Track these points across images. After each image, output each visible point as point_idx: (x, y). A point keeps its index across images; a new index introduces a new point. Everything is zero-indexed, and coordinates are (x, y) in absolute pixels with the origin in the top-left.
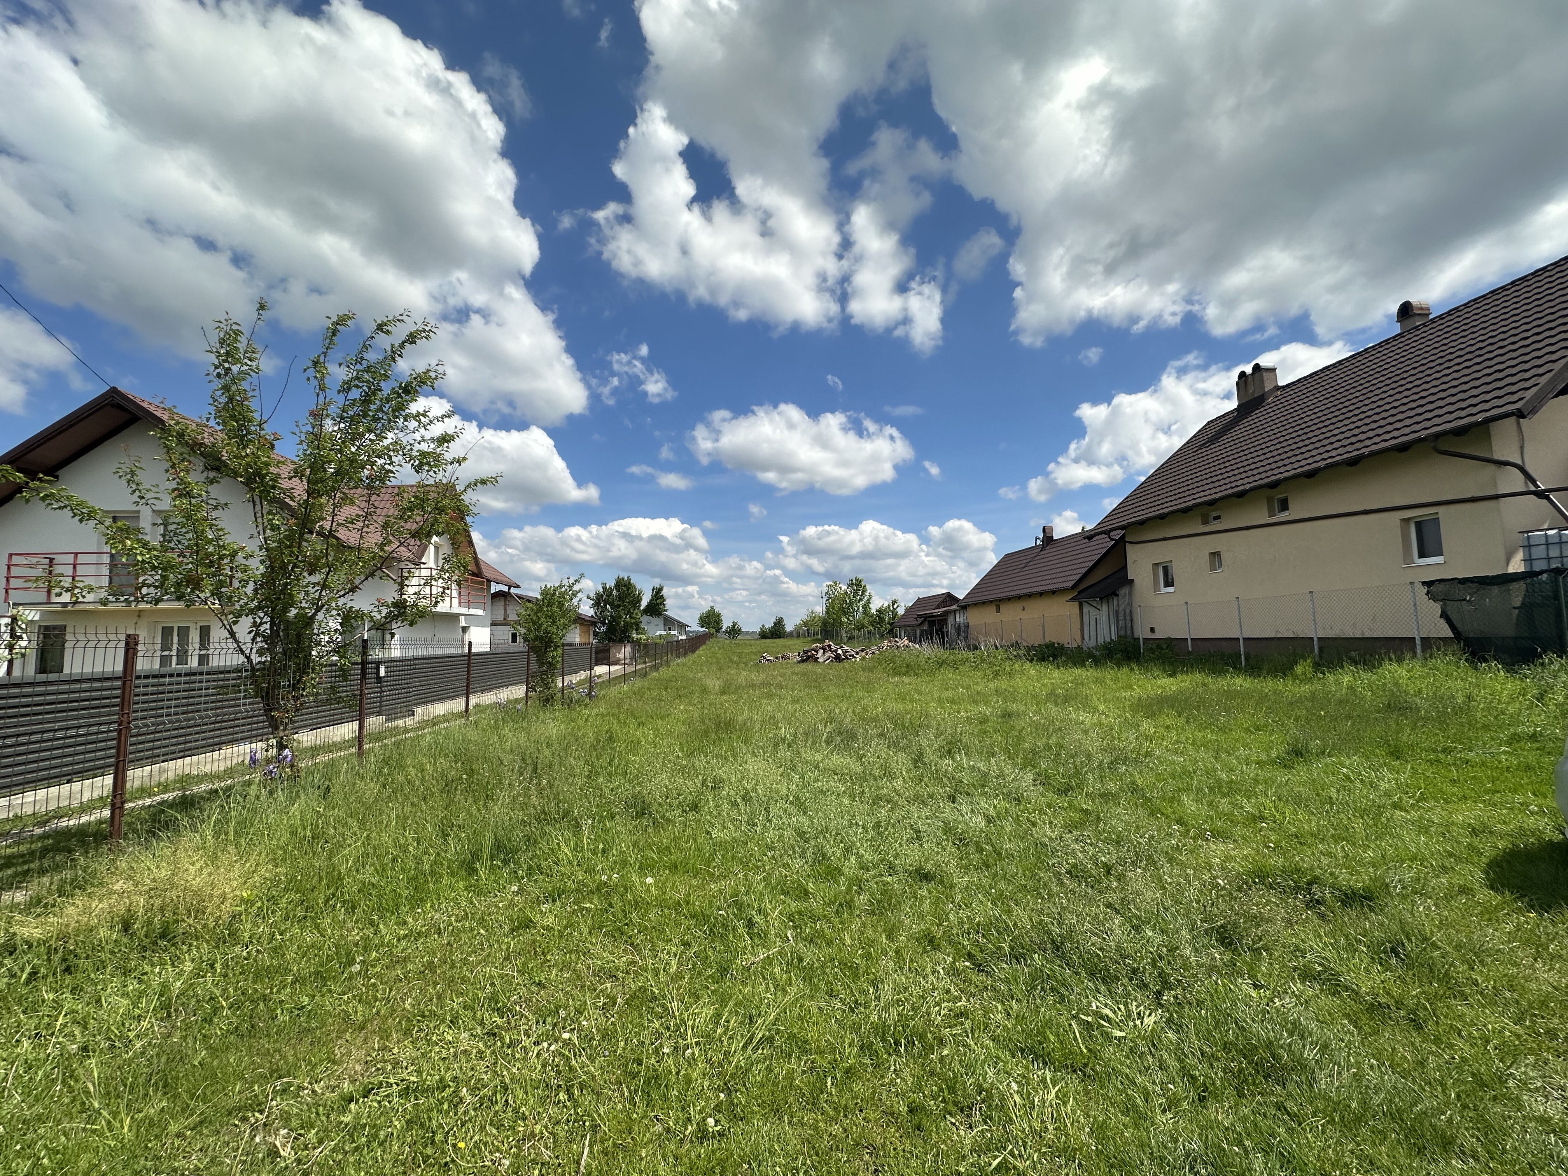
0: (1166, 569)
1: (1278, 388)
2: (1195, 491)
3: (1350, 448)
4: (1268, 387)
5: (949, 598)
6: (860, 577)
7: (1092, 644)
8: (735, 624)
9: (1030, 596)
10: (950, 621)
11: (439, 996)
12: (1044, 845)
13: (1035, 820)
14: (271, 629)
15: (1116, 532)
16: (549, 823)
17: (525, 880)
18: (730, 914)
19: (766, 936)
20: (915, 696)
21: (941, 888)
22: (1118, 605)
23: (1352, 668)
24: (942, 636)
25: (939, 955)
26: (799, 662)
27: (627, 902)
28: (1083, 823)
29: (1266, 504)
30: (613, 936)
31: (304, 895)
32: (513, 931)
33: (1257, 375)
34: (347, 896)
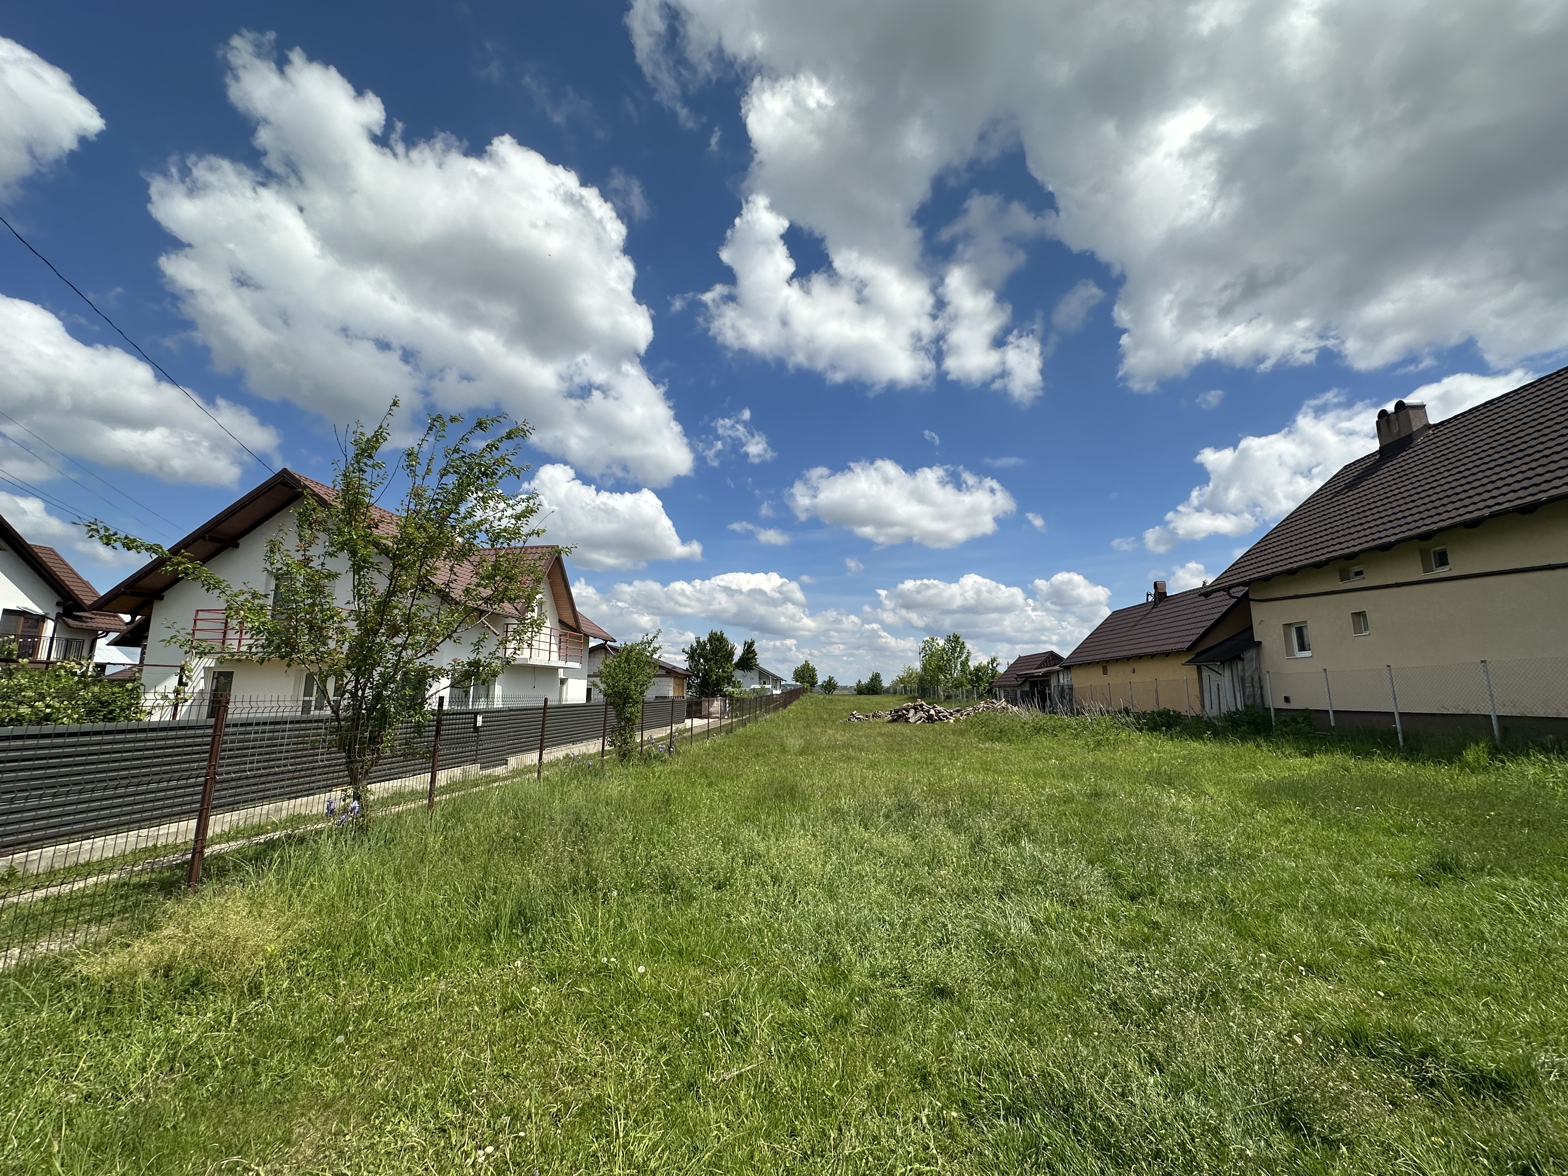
0: (1300, 631)
1: (1430, 427)
2: (1329, 543)
3: (1521, 493)
4: (1416, 426)
5: (1053, 658)
6: (958, 632)
7: (1214, 712)
8: (831, 679)
9: (1140, 657)
10: (1053, 682)
11: (410, 1078)
12: (1091, 966)
13: (1089, 931)
14: (355, 687)
15: (1238, 589)
16: (575, 892)
17: (536, 953)
18: (716, 1018)
19: (747, 1047)
20: (1002, 766)
21: (956, 1008)
22: (1244, 670)
23: (1541, 757)
24: (1044, 700)
25: (926, 1098)
26: (889, 722)
27: (618, 991)
28: (1147, 939)
29: (1419, 558)
30: (596, 1029)
31: (333, 951)
32: (505, 1011)
33: (1402, 413)
34: (371, 956)
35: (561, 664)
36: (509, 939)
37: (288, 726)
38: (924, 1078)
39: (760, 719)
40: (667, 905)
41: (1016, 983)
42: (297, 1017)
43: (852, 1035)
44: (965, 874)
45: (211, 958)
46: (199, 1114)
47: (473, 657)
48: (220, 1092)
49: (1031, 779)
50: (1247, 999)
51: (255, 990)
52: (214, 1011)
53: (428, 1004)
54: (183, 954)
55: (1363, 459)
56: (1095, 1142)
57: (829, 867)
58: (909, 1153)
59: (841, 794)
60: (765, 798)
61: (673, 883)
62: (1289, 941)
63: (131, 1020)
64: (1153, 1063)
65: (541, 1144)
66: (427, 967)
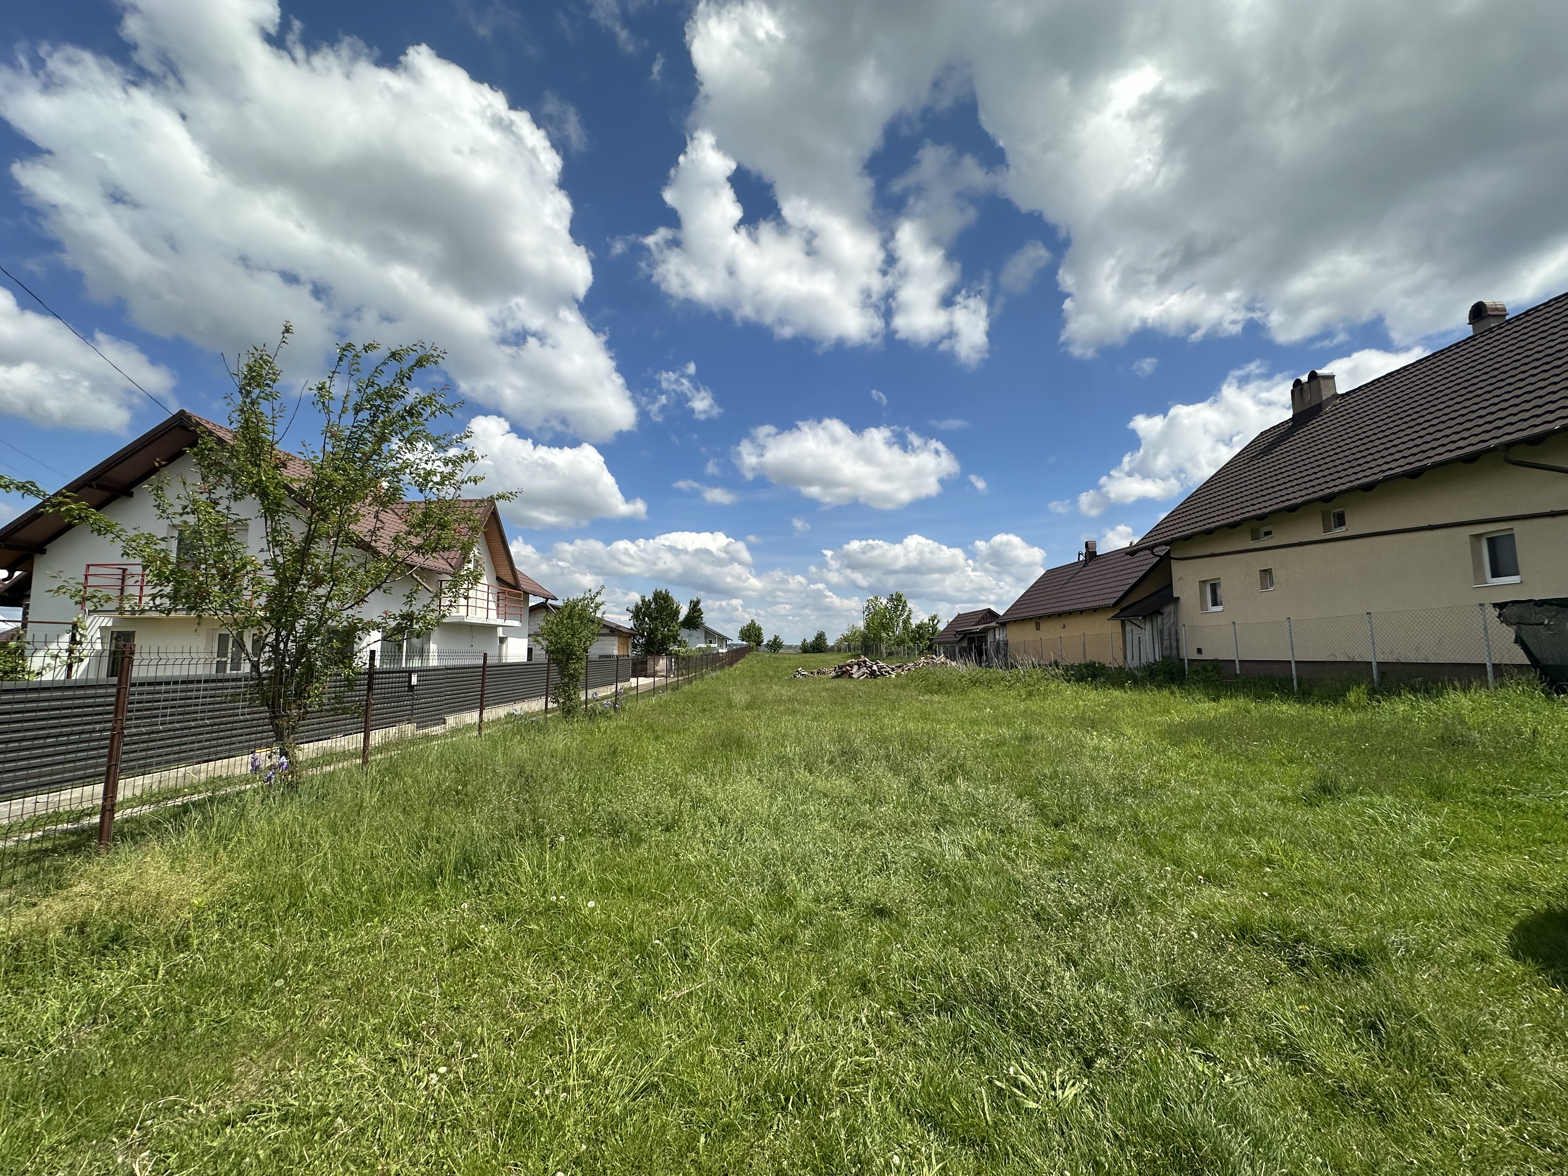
0: (1214, 588)
1: (1336, 396)
2: (1244, 505)
3: (1412, 459)
4: (1326, 395)
5: (990, 614)
6: (900, 592)
7: (1135, 664)
8: (776, 638)
9: (1070, 613)
10: (990, 638)
11: (356, 1016)
12: (1017, 883)
13: (1016, 853)
14: (276, 639)
15: (1160, 548)
16: (521, 838)
17: (483, 897)
18: (666, 944)
19: (697, 970)
20: (940, 715)
21: (894, 926)
22: (1163, 624)
23: (1410, 696)
24: (980, 654)
25: (866, 1001)
26: (833, 678)
27: (568, 925)
28: (1068, 859)
29: (1320, 519)
30: (547, 961)
31: (266, 903)
32: (453, 950)
33: (1314, 383)
34: (308, 906)
35: (500, 622)
36: (454, 885)
37: (202, 685)
38: (864, 986)
39: (706, 677)
40: (615, 847)
41: (949, 901)
42: (231, 966)
43: (797, 952)
44: (904, 809)
45: (131, 913)
46: (130, 1061)
47: (405, 609)
48: (151, 1039)
49: (967, 726)
50: (1153, 905)
51: (183, 943)
52: (139, 965)
53: (372, 948)
54: (99, 910)
55: (1278, 426)
56: (1017, 1029)
57: (774, 809)
58: (849, 1048)
59: (787, 743)
60: (711, 748)
61: (621, 827)
62: (1191, 856)
63: (44, 977)
64: (1070, 961)
65: (495, 1065)
66: (368, 914)
